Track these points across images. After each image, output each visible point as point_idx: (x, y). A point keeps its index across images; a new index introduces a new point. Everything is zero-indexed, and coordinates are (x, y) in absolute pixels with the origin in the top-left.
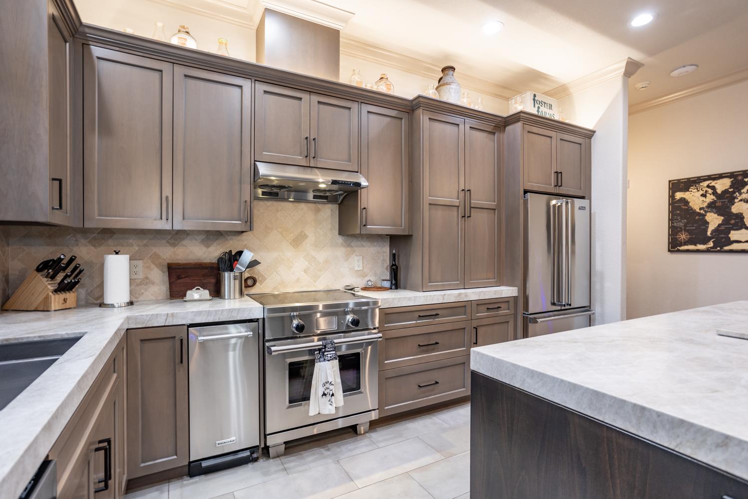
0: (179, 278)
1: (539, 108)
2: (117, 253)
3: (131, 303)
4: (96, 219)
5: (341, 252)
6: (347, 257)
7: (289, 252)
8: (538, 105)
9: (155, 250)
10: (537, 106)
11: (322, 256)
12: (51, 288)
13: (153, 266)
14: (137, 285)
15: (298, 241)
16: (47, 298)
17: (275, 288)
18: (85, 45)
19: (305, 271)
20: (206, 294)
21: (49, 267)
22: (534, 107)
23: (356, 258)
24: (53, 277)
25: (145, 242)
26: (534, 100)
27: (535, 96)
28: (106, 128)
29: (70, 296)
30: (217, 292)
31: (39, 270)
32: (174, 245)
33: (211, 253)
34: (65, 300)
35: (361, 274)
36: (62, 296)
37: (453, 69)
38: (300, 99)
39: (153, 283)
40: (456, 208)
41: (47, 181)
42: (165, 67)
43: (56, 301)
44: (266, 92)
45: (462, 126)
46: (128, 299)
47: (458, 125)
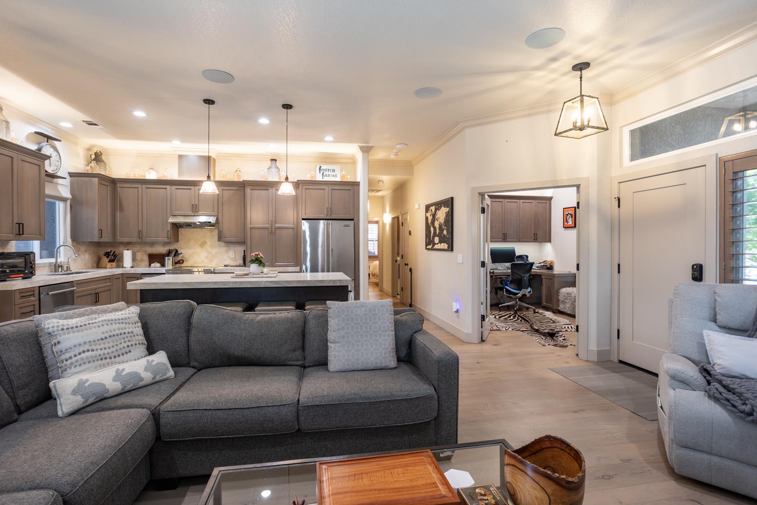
0: (152, 259)
1: (323, 173)
2: (128, 250)
3: (132, 267)
4: (119, 239)
5: (223, 249)
6: (227, 252)
7: (199, 250)
9: (145, 248)
10: (321, 172)
11: (214, 251)
12: (107, 261)
13: (144, 255)
14: (140, 261)
15: (203, 245)
16: (106, 264)
17: (192, 264)
18: (115, 184)
19: (206, 258)
20: (158, 265)
21: (107, 254)
23: (231, 252)
24: (108, 257)
25: (142, 245)
26: (320, 169)
27: (320, 167)
28: (122, 209)
29: (114, 264)
30: (163, 265)
31: (105, 255)
32: (151, 247)
33: (162, 250)
34: (112, 265)
35: (233, 259)
36: (111, 263)
37: (276, 160)
38: (190, 189)
39: (144, 261)
40: (267, 229)
41: (97, 230)
42: (139, 186)
43: (109, 265)
44: (176, 189)
45: (270, 190)
46: (131, 266)
47: (268, 190)
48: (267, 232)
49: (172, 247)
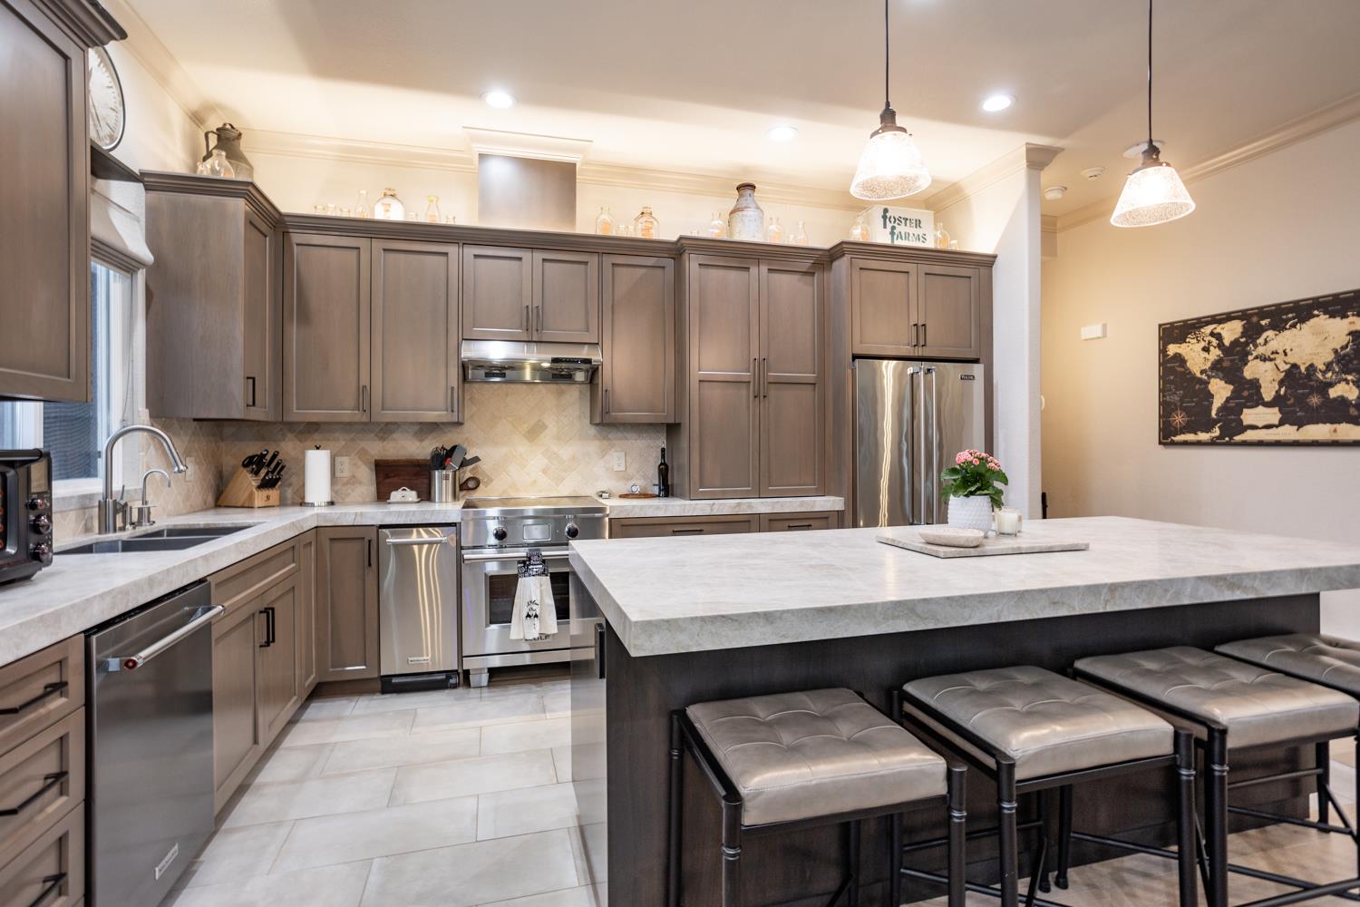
0: (387, 476)
1: (893, 228)
2: (318, 448)
3: (332, 503)
4: (297, 413)
5: (593, 446)
6: (603, 453)
7: (523, 448)
8: (893, 224)
9: (363, 444)
10: (889, 225)
11: (566, 452)
12: (255, 484)
13: (360, 463)
14: (344, 484)
15: (534, 433)
16: (251, 494)
17: (504, 492)
18: (285, 233)
19: (544, 471)
20: (412, 495)
21: (254, 463)
22: (885, 227)
23: (616, 454)
24: (256, 473)
25: (352, 435)
26: (884, 217)
27: (886, 211)
28: (304, 317)
29: (274, 494)
30: (426, 495)
31: (245, 466)
32: (382, 439)
33: (421, 449)
34: (268, 498)
35: (625, 477)
36: (265, 492)
37: (752, 187)
38: (520, 259)
39: (360, 483)
40: (745, 385)
41: (241, 380)
42: (362, 243)
43: (260, 497)
44: (476, 256)
45: (754, 270)
46: (329, 500)
47: (747, 269)
48: (744, 392)
49: (447, 441)
